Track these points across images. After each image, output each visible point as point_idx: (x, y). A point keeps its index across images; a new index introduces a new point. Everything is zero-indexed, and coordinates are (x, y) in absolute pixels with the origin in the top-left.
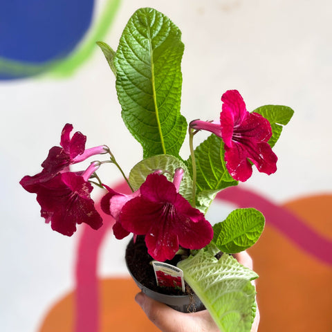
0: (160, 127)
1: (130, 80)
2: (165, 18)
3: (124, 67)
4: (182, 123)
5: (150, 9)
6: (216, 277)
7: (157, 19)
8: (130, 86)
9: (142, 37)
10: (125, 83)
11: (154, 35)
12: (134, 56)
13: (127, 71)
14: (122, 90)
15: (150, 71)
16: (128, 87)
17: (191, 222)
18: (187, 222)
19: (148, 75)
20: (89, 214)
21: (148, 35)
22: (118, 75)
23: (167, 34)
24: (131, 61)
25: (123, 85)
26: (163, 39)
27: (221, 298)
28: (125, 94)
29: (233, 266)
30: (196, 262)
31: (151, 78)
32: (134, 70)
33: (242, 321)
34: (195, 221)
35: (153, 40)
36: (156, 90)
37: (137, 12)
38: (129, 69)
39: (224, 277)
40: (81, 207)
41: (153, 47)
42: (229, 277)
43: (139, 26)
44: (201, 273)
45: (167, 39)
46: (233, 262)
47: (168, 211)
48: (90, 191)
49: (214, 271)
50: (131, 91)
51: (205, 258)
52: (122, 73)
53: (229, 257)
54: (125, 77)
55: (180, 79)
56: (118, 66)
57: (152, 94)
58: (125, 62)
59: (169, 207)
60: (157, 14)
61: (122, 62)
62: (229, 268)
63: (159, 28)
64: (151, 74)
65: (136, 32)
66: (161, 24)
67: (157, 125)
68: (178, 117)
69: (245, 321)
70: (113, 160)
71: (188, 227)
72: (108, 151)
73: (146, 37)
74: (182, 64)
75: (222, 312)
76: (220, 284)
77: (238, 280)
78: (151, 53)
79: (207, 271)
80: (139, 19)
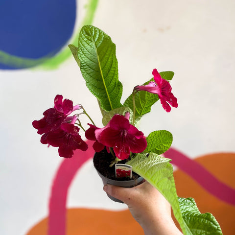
0: (107, 90)
1: (88, 66)
2: (100, 30)
3: (84, 59)
4: (119, 86)
5: (90, 26)
6: (149, 165)
7: (96, 31)
8: (88, 69)
9: (90, 42)
10: (85, 67)
11: (96, 40)
12: (88, 52)
13: (85, 61)
14: (84, 71)
15: (97, 60)
16: (87, 69)
17: (136, 139)
18: (134, 139)
19: (96, 62)
20: (80, 144)
21: (92, 40)
22: (81, 63)
23: (103, 39)
24: (86, 55)
25: (84, 69)
26: (101, 42)
27: (155, 174)
28: (86, 74)
29: (157, 158)
30: (137, 160)
31: (98, 64)
32: (89, 60)
33: (169, 181)
34: (138, 138)
35: (96, 43)
36: (102, 69)
37: (83, 27)
38: (86, 60)
39: (154, 164)
40: (74, 140)
41: (96, 47)
42: (156, 163)
43: (86, 36)
44: (140, 165)
45: (103, 41)
46: (156, 156)
47: (123, 134)
48: (78, 131)
49: (147, 163)
50: (89, 72)
51: (141, 157)
52: (83, 62)
53: (154, 154)
54: (85, 64)
55: (116, 63)
56: (80, 58)
57: (100, 72)
58: (83, 56)
59: (124, 132)
60: (95, 28)
61: (82, 56)
62: (155, 159)
63: (98, 36)
64: (98, 61)
65: (85, 39)
66: (98, 34)
67: (105, 89)
68: (117, 82)
69: (171, 180)
70: (85, 112)
71: (134, 142)
72: (82, 107)
73: (92, 41)
74: (117, 55)
75: (157, 181)
76: (152, 168)
77: (161, 164)
78: (96, 50)
79: (143, 164)
80: (86, 32)
